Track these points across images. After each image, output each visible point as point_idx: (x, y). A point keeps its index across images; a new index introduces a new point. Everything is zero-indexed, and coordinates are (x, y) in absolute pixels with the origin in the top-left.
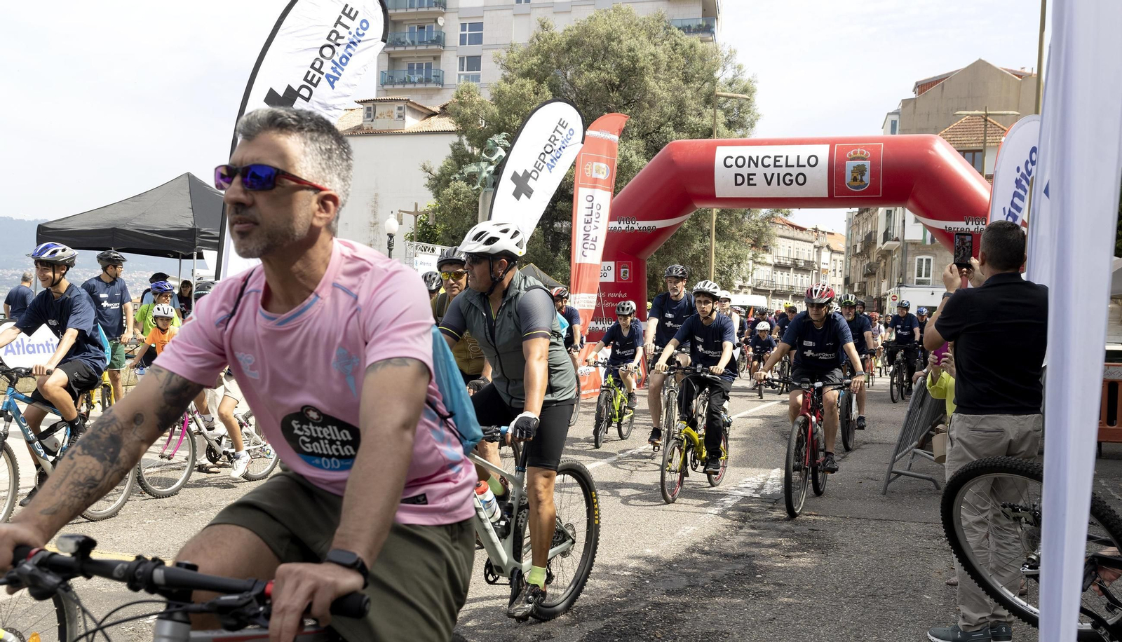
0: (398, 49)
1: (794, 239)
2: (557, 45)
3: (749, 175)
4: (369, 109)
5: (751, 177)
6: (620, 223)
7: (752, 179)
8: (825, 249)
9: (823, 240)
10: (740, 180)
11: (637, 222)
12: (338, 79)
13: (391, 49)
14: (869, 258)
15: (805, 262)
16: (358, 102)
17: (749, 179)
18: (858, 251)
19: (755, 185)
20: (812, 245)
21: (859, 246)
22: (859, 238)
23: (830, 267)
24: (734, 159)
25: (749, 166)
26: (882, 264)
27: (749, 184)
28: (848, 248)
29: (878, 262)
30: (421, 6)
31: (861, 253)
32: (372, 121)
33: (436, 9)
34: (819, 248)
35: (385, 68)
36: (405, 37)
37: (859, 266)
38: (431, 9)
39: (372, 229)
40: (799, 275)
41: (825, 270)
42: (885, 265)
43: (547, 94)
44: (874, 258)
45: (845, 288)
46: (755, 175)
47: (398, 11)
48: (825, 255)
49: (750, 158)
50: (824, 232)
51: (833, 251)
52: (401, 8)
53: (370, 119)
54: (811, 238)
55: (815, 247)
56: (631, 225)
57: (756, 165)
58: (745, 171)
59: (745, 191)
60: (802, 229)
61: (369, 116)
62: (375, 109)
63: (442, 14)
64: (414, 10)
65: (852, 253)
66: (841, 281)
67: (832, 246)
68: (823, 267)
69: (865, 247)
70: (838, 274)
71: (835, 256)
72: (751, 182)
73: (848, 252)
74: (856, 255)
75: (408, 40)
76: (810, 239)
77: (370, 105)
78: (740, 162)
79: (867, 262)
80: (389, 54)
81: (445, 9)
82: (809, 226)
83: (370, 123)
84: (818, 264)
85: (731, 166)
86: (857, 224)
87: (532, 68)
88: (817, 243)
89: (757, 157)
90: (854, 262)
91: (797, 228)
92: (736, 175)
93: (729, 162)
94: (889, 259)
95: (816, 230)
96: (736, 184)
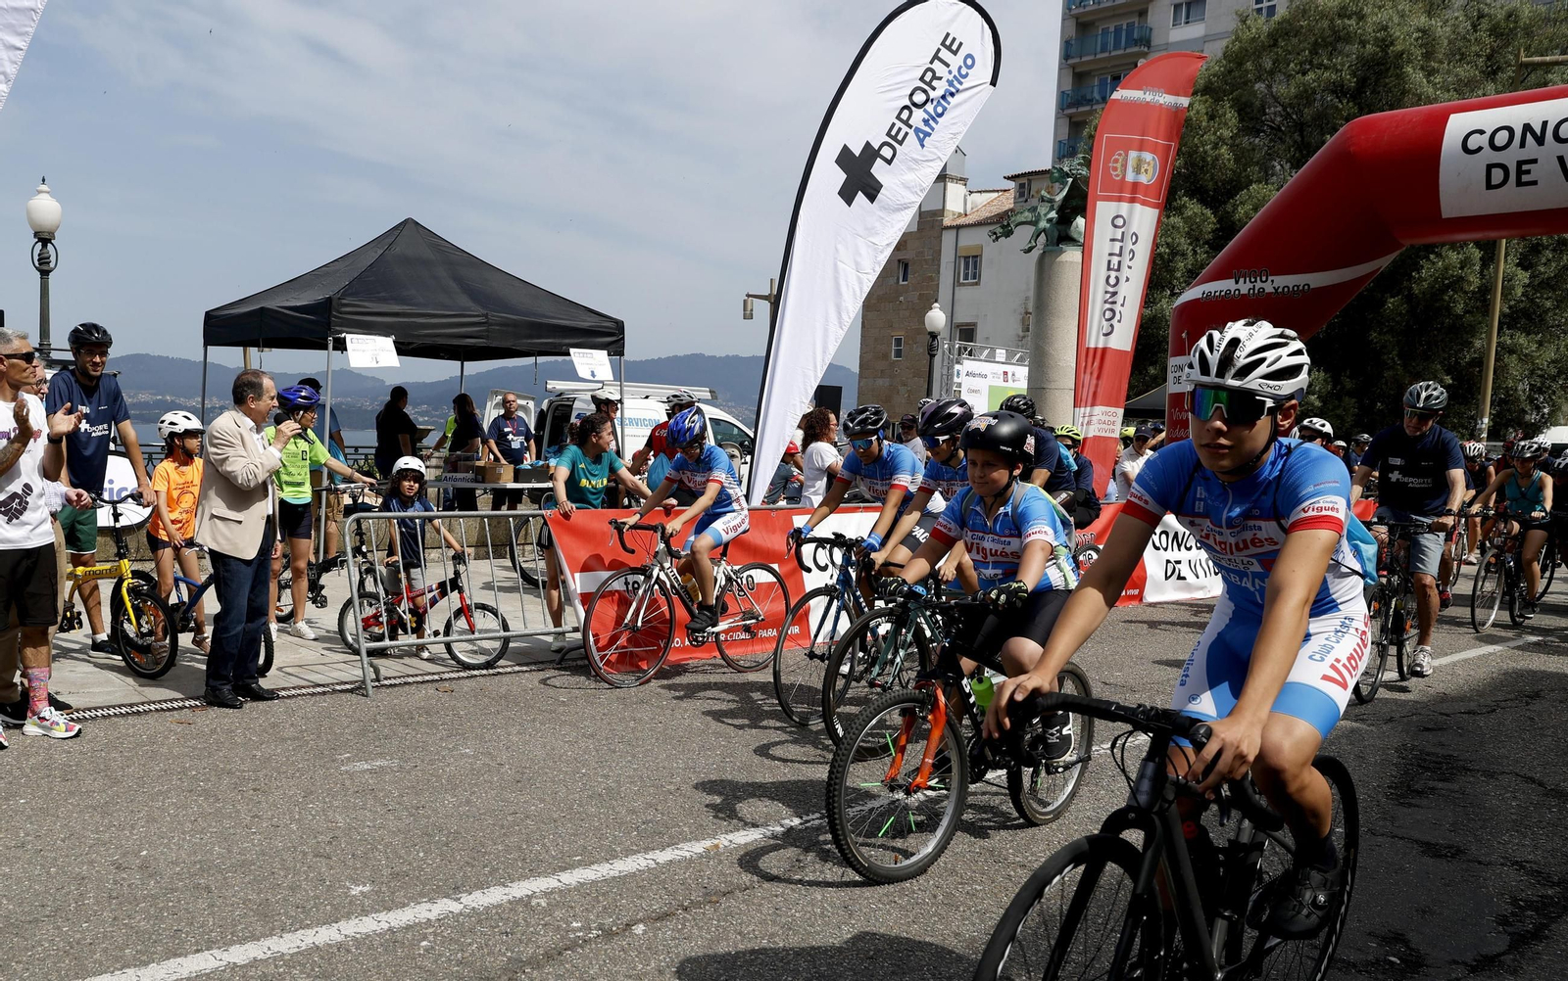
0: (1081, 109)
2: (1253, 40)
3: (1520, 164)
4: (1022, 186)
5: (1525, 167)
6: (1237, 282)
7: (1528, 172)
10: (1497, 175)
11: (1270, 278)
12: (929, 135)
13: (1073, 110)
16: (1008, 178)
17: (1520, 172)
19: (1535, 183)
24: (1487, 136)
25: (1523, 144)
27: (1519, 183)
30: (1117, 46)
32: (1026, 201)
33: (1136, 49)
35: (1064, 134)
36: (1092, 92)
38: (1129, 51)
39: (1020, 344)
43: (1229, 115)
46: (1535, 161)
47: (1084, 59)
49: (1527, 128)
52: (1088, 54)
53: (1023, 199)
56: (1259, 285)
57: (1540, 140)
58: (1510, 158)
59: (1511, 199)
61: (1022, 195)
62: (1029, 185)
63: (1144, 55)
64: (1106, 55)
72: (1525, 178)
75: (1097, 96)
77: (1024, 180)
78: (1502, 138)
80: (1070, 117)
81: (1149, 48)
83: (1023, 204)
85: (1480, 149)
87: (1210, 80)
89: (1545, 124)
92: (1490, 167)
93: (1472, 143)
96: (1489, 186)
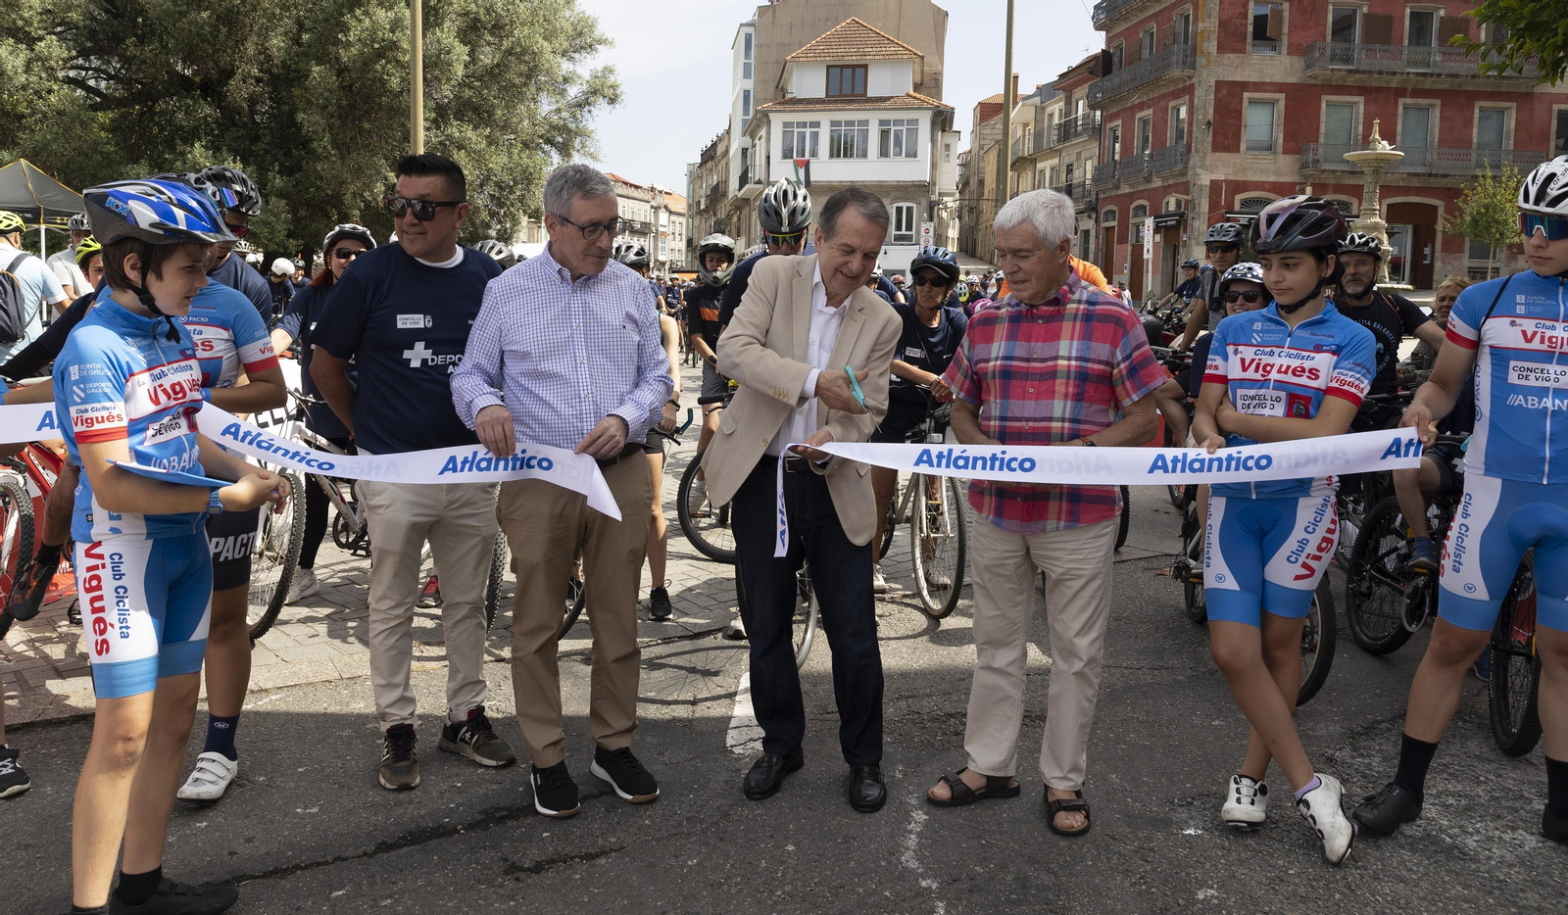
1: (629, 198)
8: (663, 209)
9: (660, 200)
14: (715, 215)
15: (642, 223)
18: (702, 207)
20: (649, 205)
21: (703, 201)
22: (704, 191)
23: (668, 230)
26: (735, 219)
28: (690, 206)
29: (729, 217)
31: (706, 210)
34: (656, 209)
37: (703, 226)
40: (636, 239)
41: (663, 233)
42: (739, 220)
44: (722, 214)
45: (688, 251)
48: (663, 217)
50: (660, 192)
51: (671, 212)
54: (648, 196)
55: (652, 207)
60: (637, 187)
65: (696, 211)
66: (683, 245)
67: (670, 206)
68: (661, 229)
69: (711, 201)
70: (678, 238)
71: (674, 218)
73: (689, 210)
74: (700, 213)
76: (646, 198)
79: (714, 219)
82: (646, 185)
84: (656, 225)
86: (700, 177)
88: (654, 203)
90: (697, 221)
91: (631, 185)
94: (746, 211)
95: (652, 189)
